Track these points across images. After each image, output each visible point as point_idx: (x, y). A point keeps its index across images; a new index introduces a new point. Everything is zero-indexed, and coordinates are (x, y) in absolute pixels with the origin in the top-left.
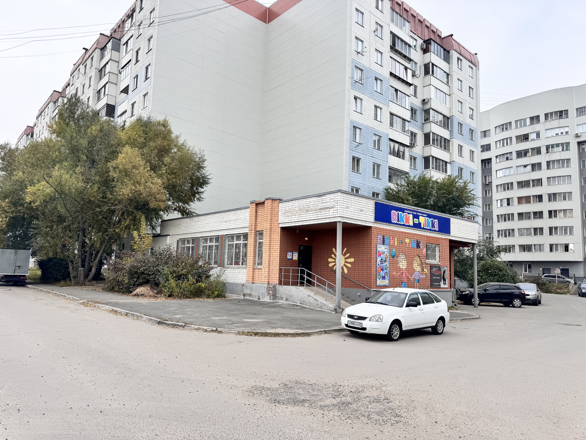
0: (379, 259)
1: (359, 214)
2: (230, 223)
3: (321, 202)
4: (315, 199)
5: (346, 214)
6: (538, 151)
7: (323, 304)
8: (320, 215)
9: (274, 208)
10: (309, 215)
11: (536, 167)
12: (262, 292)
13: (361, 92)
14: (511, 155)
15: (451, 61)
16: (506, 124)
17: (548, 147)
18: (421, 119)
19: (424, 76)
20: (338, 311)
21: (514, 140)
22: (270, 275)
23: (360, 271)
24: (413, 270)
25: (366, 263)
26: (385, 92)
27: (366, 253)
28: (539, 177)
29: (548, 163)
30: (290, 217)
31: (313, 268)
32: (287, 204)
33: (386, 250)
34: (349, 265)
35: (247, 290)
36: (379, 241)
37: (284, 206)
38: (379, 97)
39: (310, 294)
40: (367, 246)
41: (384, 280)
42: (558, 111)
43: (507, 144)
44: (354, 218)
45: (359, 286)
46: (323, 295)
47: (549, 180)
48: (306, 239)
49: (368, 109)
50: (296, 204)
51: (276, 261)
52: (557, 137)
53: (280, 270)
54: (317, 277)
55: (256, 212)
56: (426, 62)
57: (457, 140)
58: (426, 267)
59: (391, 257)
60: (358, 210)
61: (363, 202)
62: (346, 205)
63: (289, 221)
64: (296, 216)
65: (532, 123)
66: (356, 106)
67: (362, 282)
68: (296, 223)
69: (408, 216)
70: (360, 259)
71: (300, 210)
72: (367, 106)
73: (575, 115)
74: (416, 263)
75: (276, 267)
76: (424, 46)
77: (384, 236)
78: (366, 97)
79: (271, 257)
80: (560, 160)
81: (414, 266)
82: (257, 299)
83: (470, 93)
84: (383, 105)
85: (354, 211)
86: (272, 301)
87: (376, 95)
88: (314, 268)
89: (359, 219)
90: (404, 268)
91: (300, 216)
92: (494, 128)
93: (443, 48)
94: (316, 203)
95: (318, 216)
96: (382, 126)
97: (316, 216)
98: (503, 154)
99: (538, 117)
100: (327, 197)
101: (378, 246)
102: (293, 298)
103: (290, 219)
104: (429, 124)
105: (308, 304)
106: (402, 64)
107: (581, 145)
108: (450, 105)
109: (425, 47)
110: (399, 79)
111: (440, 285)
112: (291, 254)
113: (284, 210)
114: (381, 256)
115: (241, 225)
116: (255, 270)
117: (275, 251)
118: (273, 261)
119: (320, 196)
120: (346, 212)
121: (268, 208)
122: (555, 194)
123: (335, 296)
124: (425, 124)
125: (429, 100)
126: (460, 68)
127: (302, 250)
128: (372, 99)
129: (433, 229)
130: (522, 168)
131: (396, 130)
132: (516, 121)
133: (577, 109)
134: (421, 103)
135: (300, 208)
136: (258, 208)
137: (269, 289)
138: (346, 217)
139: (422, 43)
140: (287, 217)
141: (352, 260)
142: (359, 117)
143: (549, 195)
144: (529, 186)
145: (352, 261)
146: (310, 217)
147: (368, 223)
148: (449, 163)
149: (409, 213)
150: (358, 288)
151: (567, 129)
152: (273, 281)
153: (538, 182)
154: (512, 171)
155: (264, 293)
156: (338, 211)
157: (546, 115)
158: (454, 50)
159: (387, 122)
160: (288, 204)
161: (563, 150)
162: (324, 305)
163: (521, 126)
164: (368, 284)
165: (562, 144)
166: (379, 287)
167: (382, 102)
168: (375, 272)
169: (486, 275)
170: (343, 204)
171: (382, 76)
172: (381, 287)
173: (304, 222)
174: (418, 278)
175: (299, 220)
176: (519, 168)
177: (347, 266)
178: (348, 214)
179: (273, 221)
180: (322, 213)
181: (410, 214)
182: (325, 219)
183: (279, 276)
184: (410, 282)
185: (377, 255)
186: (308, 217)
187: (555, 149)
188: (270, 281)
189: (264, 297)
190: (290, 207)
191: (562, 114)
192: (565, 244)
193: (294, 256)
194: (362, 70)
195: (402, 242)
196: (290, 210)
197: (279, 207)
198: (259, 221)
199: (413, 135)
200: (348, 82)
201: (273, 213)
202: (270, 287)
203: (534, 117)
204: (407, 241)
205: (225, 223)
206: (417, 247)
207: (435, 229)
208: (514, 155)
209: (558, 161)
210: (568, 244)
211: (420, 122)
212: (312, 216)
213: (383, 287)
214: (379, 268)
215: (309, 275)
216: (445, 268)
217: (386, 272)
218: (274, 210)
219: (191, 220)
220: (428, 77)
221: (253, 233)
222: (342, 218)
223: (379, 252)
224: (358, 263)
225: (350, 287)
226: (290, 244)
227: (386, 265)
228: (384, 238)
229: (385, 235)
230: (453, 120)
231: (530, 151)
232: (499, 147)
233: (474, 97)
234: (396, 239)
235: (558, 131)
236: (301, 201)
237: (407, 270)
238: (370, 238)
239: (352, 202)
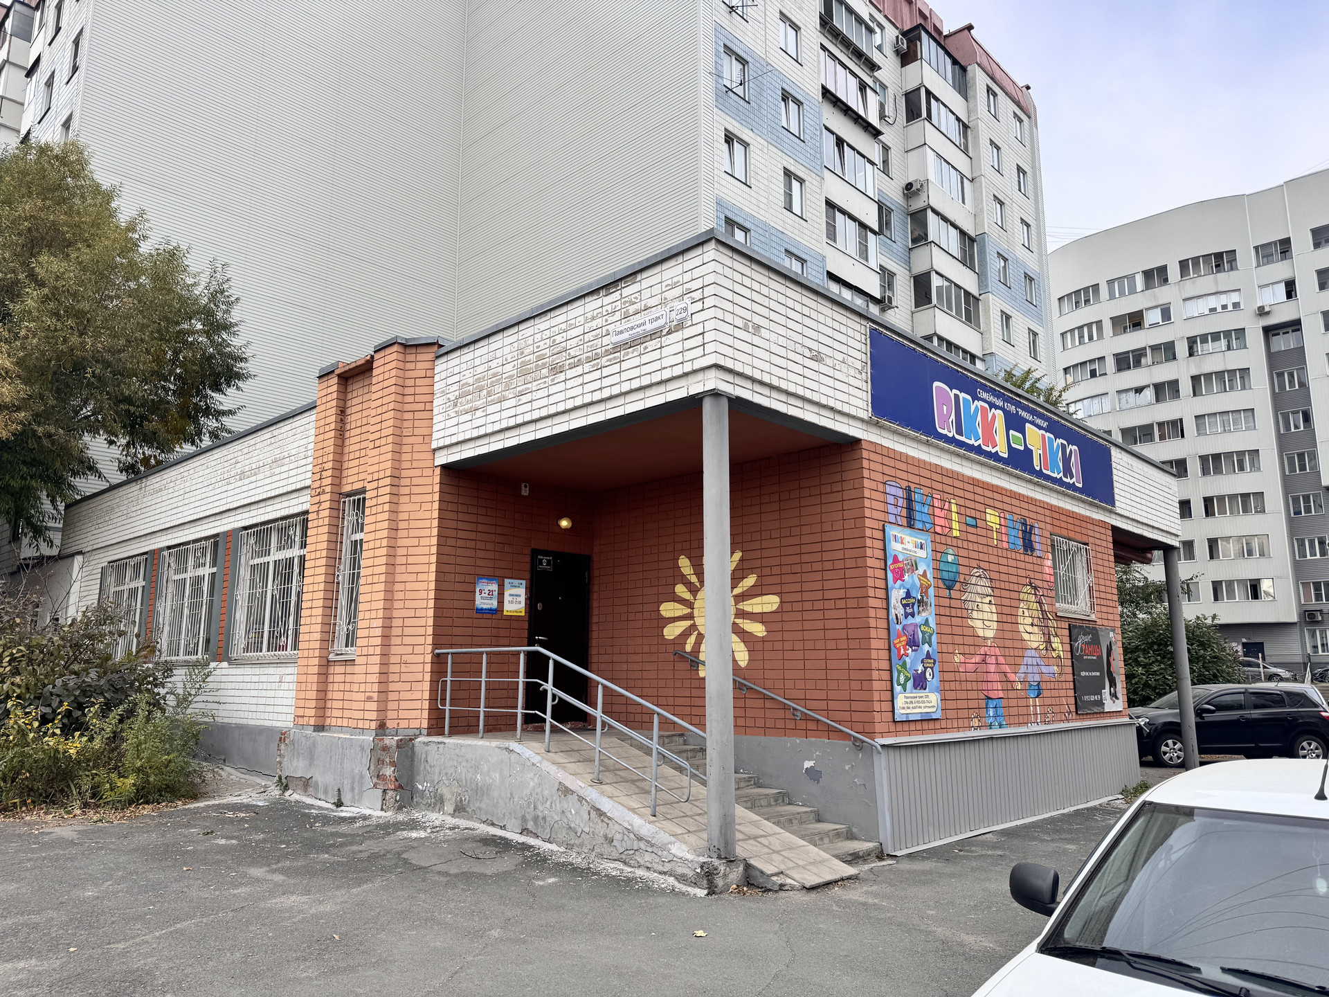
0: (897, 595)
1: (807, 373)
2: (253, 479)
3: (617, 316)
4: (593, 304)
5: (748, 359)
6: (1167, 351)
7: (640, 839)
8: (616, 379)
9: (411, 382)
10: (561, 386)
11: (1166, 390)
12: (352, 771)
13: (744, 123)
14: (1102, 362)
15: (970, 93)
16: (1086, 290)
17: (1192, 342)
18: (902, 237)
19: (905, 124)
20: (720, 882)
21: (1107, 327)
22: (392, 687)
23: (809, 655)
24: (1018, 644)
25: (842, 614)
26: (811, 138)
27: (839, 564)
28: (1176, 416)
29: (1195, 379)
30: (478, 413)
31: (594, 651)
32: (467, 355)
33: (922, 554)
34: (758, 629)
35: (295, 764)
36: (891, 509)
37: (457, 370)
38: (795, 146)
39: (571, 782)
40: (839, 535)
41: (922, 693)
42: (1211, 255)
43: (1091, 338)
44: (783, 385)
45: (811, 726)
46: (637, 785)
47: (1201, 421)
48: (564, 523)
49: (765, 176)
50: (507, 350)
51: (421, 622)
52: (1213, 317)
53: (439, 660)
54: (605, 687)
55: (342, 412)
56: (911, 86)
57: (997, 299)
58: (1059, 633)
59: (941, 584)
60: (799, 349)
61: (821, 318)
62: (748, 315)
63: (475, 433)
64: (506, 404)
65: (1149, 285)
66: (732, 163)
67: (823, 705)
68: (508, 434)
69: (990, 415)
70: (806, 596)
71: (524, 372)
72: (763, 168)
73: (1254, 264)
74: (1026, 614)
75: (418, 650)
76: (902, 44)
77: (908, 490)
78: (759, 139)
79: (397, 605)
80: (1224, 372)
81: (1021, 628)
82: (326, 805)
83: (1019, 182)
84: (807, 171)
85: (782, 352)
86: (389, 815)
87: (786, 140)
88: (602, 651)
89: (808, 394)
90: (990, 634)
91: (524, 399)
92: (1057, 301)
93: (950, 55)
94: (594, 324)
95: (606, 382)
96: (806, 231)
97: (597, 385)
98: (1083, 364)
99: (1163, 270)
100: (645, 284)
101: (892, 531)
102: (486, 800)
103: (482, 421)
104: (927, 248)
105: (561, 836)
106: (852, 73)
107: (1270, 335)
108: (975, 207)
109: (905, 47)
110: (846, 110)
111: (1101, 703)
112: (494, 587)
113: (455, 387)
114: (906, 577)
115: (291, 481)
116: (331, 670)
117: (413, 577)
118: (408, 622)
119: (615, 283)
120: (748, 348)
121: (386, 384)
122: (1216, 457)
123: (704, 783)
124: (914, 250)
125: (922, 186)
126: (993, 113)
127: (544, 571)
128: (774, 149)
129: (1067, 480)
130: (1132, 394)
131: (844, 250)
132: (1110, 283)
133: (1256, 248)
134: (902, 194)
135: (524, 364)
136: (349, 396)
137: (379, 754)
138: (748, 371)
139: (897, 37)
140: (468, 417)
141: (769, 603)
142: (740, 193)
143: (1204, 459)
144: (1152, 440)
145: (767, 609)
146: (570, 394)
147: (845, 420)
148: (979, 358)
149: (992, 405)
150: (806, 733)
151: (1235, 297)
152: (402, 714)
153: (1175, 428)
154: (1107, 404)
155: (362, 777)
156: (708, 337)
157: (1183, 265)
158: (979, 65)
159: (819, 221)
160: (470, 356)
161: (1229, 348)
162: (642, 845)
163: (1122, 294)
164: (856, 717)
165: (1227, 334)
166: (906, 727)
167: (804, 163)
168: (884, 654)
169: (1161, 662)
170: (728, 306)
171: (801, 92)
172: (913, 727)
173: (539, 425)
174: (1037, 678)
175: (520, 420)
176: (1124, 395)
177: (744, 632)
178: (757, 363)
179: (406, 440)
180: (625, 365)
181: (997, 407)
182: (640, 395)
183: (433, 690)
184: (1012, 694)
185: (890, 575)
186: (561, 397)
187: (1210, 346)
188: (391, 715)
189: (361, 793)
190: (479, 370)
191: (1222, 261)
192: (1250, 580)
193: (507, 598)
194: (743, 61)
195: (974, 523)
196: (478, 380)
197: (437, 378)
198: (352, 448)
199: (887, 277)
200: (706, 89)
201: (407, 407)
202: (385, 749)
203: (1152, 270)
204: (992, 518)
205: (239, 484)
206: (1026, 550)
207: (1074, 480)
208: (1110, 364)
209: (1220, 374)
210: (1259, 580)
211: (900, 245)
212: (579, 391)
213: (919, 726)
214: (899, 637)
215: (566, 680)
216: (1111, 634)
217: (928, 656)
218: (410, 391)
219: (141, 489)
220: (917, 125)
221: (327, 505)
222: (730, 378)
223: (896, 560)
224: (798, 616)
225: (765, 730)
226: (490, 546)
227: (926, 623)
228: (909, 500)
229: (912, 486)
230: (984, 246)
231: (1149, 351)
232: (1070, 347)
233: (1030, 194)
234: (954, 508)
235: (1213, 302)
236: (530, 331)
237: (1000, 643)
238: (854, 494)
239: (774, 305)
